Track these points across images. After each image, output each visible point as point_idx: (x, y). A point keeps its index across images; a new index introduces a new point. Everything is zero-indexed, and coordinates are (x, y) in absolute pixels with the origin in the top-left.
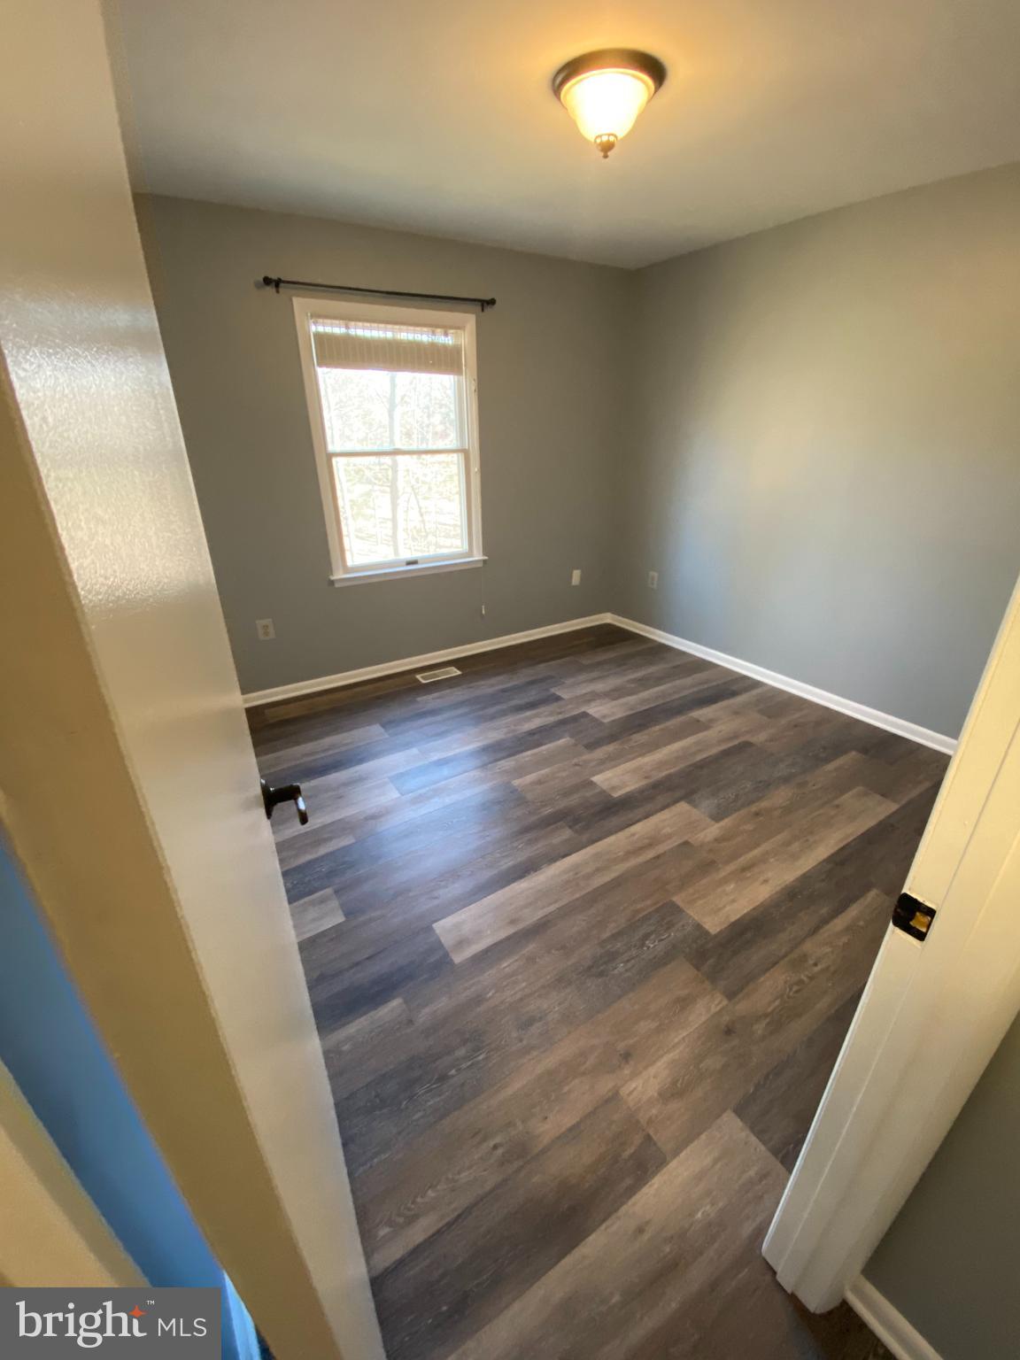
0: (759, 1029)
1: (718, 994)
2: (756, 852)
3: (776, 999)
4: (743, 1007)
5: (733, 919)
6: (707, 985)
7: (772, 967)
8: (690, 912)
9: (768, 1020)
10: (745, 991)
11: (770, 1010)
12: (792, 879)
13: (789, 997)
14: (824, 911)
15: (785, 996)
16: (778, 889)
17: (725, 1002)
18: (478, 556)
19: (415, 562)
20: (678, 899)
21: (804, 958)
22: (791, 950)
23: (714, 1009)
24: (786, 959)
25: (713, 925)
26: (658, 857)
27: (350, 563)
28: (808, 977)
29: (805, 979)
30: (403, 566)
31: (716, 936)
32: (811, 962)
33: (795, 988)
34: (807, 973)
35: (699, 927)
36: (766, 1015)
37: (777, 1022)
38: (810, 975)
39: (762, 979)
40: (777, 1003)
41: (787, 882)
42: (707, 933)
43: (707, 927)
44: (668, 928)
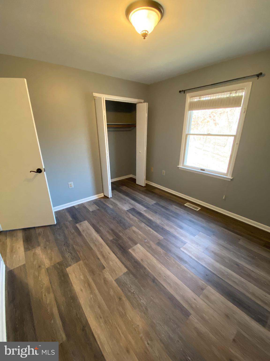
0: (37, 273)
1: (49, 266)
2: (97, 291)
3: (41, 279)
4: (43, 271)
5: (69, 275)
6: (53, 264)
7: (50, 282)
8: (75, 264)
9: (37, 275)
10: (47, 272)
11: (39, 277)
12: (80, 301)
13: (40, 283)
14: (63, 308)
15: (41, 282)
16: (77, 294)
17: (46, 267)
18: (229, 177)
19: (204, 170)
20: (81, 262)
21: (49, 293)
22: (53, 290)
23: (46, 264)
24: (51, 287)
25: (69, 270)
26: (98, 259)
27: (185, 164)
28: (42, 291)
29: (42, 290)
30: (199, 170)
31: (65, 269)
32: (46, 294)
33: (41, 286)
34: (44, 291)
35: (70, 265)
36: (39, 276)
37: (36, 278)
38: (43, 292)
39: (48, 278)
40: (40, 279)
41: (79, 299)
42: (67, 267)
43: (69, 268)
44: (72, 258)
